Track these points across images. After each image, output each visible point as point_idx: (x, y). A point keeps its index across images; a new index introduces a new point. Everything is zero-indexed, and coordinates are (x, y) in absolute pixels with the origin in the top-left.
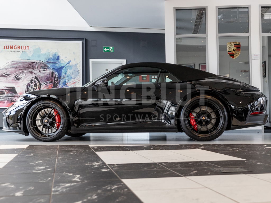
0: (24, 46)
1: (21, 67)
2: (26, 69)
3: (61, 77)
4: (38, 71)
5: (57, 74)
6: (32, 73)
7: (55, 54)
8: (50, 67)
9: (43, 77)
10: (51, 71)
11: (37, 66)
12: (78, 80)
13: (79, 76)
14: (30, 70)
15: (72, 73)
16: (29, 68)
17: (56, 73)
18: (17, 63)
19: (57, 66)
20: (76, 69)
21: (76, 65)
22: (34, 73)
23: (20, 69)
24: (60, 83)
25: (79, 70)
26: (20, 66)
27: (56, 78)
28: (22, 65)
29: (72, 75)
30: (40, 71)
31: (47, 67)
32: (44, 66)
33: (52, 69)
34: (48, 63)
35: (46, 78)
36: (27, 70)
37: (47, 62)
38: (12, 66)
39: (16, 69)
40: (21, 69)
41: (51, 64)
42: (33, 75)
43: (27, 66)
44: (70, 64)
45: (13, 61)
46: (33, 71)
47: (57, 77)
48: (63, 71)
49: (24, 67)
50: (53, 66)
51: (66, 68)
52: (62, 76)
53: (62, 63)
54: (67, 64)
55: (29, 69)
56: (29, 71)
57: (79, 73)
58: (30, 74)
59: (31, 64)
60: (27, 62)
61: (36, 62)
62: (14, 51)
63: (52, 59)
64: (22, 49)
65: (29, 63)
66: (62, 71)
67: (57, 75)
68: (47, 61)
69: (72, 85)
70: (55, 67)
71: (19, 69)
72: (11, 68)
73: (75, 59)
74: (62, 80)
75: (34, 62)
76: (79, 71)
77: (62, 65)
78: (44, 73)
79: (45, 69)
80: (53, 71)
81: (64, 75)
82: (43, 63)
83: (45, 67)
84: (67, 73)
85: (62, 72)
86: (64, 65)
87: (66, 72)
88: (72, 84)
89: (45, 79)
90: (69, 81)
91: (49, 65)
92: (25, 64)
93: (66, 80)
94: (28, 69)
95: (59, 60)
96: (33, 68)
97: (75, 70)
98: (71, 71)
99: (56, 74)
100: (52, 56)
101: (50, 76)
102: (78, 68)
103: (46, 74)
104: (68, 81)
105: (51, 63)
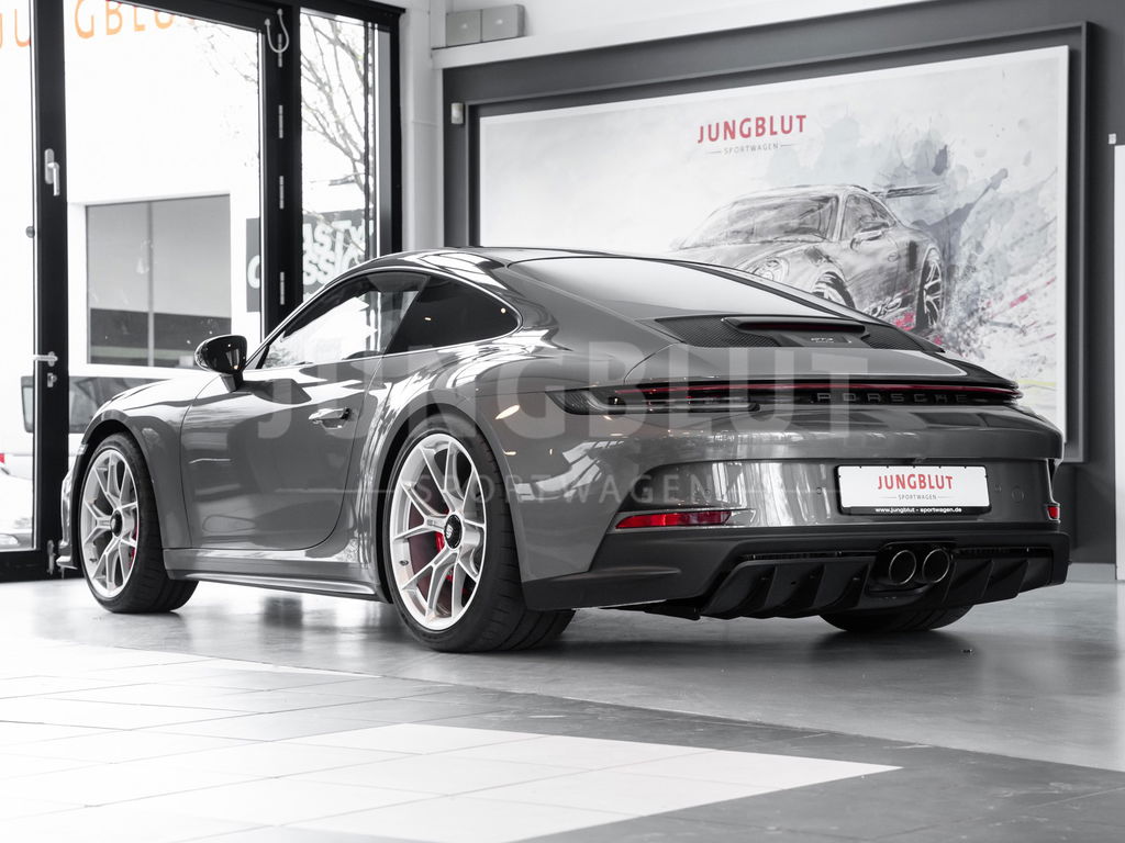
0: (783, 118)
1: (770, 232)
2: (791, 238)
3: (954, 266)
4: (845, 244)
5: (933, 252)
6: (816, 255)
7: (928, 143)
8: (899, 215)
9: (866, 274)
10: (907, 238)
11: (839, 220)
12: (1043, 280)
13: (1051, 256)
14: (809, 242)
15: (1009, 242)
16: (805, 231)
17: (930, 246)
18: (750, 212)
19: (937, 206)
20: (1032, 216)
21: (1033, 192)
22: (827, 257)
23: (764, 239)
24: (948, 302)
25: (1048, 221)
26: (764, 222)
27: (931, 275)
28: (775, 219)
29: (1009, 253)
30: (854, 240)
31: (887, 221)
32: (871, 213)
33: (908, 224)
34: (894, 193)
35: (881, 278)
36: (795, 241)
37: (885, 192)
38: (732, 229)
39: (747, 241)
40: (770, 239)
41: (906, 201)
42: (824, 267)
43: (794, 223)
44: (1005, 188)
45: (736, 203)
46: (824, 247)
47: (936, 273)
48: (965, 231)
49: (781, 227)
50: (917, 208)
51: (979, 213)
52: (961, 263)
53: (959, 188)
54: (986, 190)
55: (806, 237)
56: (805, 247)
57: (1049, 240)
58: (809, 263)
59: (812, 211)
60: (799, 199)
61: (837, 199)
62: (742, 150)
63: (913, 168)
64: (775, 133)
65: (805, 204)
66: (960, 233)
67: (935, 260)
68: (888, 183)
69: (1010, 312)
70: (926, 211)
71: (760, 239)
72: (730, 241)
73: (1027, 161)
74: (957, 288)
75: (826, 199)
76: (1049, 223)
77: (960, 203)
78: (873, 254)
79: (879, 232)
80: (915, 239)
81: (967, 254)
82: (870, 201)
83: (879, 220)
84: (987, 245)
85: (958, 239)
86: (969, 202)
87: (979, 239)
88: (1012, 305)
89: (876, 286)
90: (996, 290)
91: (896, 207)
92: (787, 210)
93: (978, 285)
94: (801, 237)
95: (949, 172)
96: (821, 229)
97: (1027, 223)
98: (1006, 227)
99: (932, 256)
100: (910, 154)
101: (903, 269)
102: (1043, 209)
103: (884, 259)
104: (992, 288)
105: (904, 192)
